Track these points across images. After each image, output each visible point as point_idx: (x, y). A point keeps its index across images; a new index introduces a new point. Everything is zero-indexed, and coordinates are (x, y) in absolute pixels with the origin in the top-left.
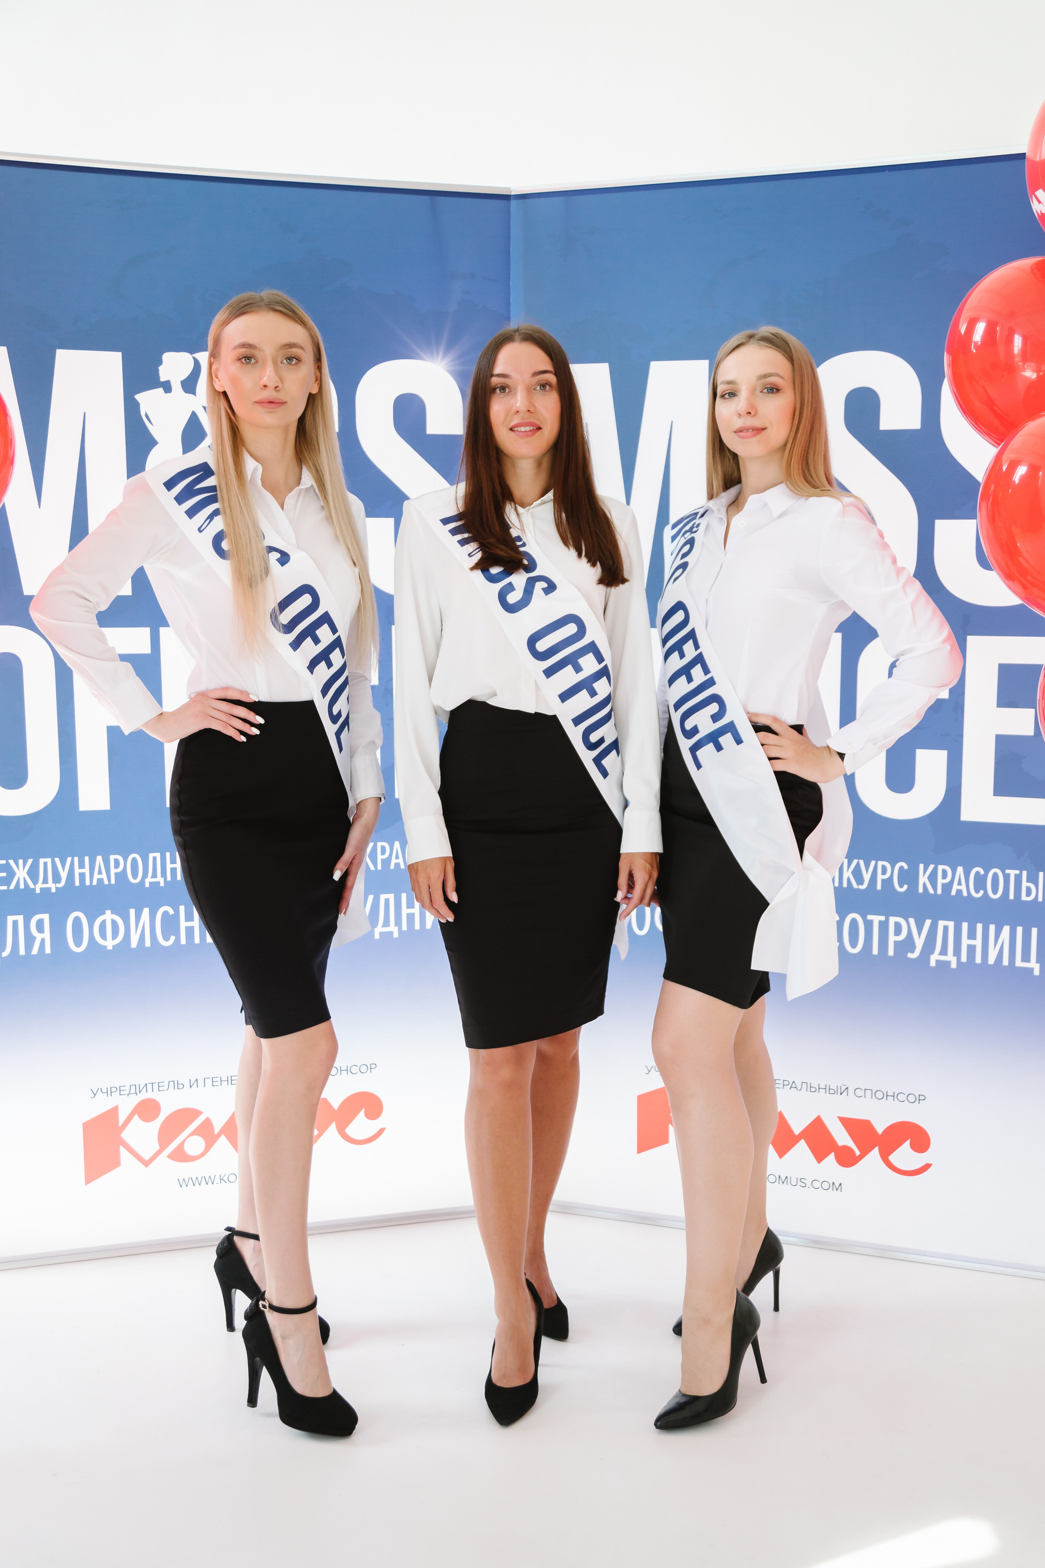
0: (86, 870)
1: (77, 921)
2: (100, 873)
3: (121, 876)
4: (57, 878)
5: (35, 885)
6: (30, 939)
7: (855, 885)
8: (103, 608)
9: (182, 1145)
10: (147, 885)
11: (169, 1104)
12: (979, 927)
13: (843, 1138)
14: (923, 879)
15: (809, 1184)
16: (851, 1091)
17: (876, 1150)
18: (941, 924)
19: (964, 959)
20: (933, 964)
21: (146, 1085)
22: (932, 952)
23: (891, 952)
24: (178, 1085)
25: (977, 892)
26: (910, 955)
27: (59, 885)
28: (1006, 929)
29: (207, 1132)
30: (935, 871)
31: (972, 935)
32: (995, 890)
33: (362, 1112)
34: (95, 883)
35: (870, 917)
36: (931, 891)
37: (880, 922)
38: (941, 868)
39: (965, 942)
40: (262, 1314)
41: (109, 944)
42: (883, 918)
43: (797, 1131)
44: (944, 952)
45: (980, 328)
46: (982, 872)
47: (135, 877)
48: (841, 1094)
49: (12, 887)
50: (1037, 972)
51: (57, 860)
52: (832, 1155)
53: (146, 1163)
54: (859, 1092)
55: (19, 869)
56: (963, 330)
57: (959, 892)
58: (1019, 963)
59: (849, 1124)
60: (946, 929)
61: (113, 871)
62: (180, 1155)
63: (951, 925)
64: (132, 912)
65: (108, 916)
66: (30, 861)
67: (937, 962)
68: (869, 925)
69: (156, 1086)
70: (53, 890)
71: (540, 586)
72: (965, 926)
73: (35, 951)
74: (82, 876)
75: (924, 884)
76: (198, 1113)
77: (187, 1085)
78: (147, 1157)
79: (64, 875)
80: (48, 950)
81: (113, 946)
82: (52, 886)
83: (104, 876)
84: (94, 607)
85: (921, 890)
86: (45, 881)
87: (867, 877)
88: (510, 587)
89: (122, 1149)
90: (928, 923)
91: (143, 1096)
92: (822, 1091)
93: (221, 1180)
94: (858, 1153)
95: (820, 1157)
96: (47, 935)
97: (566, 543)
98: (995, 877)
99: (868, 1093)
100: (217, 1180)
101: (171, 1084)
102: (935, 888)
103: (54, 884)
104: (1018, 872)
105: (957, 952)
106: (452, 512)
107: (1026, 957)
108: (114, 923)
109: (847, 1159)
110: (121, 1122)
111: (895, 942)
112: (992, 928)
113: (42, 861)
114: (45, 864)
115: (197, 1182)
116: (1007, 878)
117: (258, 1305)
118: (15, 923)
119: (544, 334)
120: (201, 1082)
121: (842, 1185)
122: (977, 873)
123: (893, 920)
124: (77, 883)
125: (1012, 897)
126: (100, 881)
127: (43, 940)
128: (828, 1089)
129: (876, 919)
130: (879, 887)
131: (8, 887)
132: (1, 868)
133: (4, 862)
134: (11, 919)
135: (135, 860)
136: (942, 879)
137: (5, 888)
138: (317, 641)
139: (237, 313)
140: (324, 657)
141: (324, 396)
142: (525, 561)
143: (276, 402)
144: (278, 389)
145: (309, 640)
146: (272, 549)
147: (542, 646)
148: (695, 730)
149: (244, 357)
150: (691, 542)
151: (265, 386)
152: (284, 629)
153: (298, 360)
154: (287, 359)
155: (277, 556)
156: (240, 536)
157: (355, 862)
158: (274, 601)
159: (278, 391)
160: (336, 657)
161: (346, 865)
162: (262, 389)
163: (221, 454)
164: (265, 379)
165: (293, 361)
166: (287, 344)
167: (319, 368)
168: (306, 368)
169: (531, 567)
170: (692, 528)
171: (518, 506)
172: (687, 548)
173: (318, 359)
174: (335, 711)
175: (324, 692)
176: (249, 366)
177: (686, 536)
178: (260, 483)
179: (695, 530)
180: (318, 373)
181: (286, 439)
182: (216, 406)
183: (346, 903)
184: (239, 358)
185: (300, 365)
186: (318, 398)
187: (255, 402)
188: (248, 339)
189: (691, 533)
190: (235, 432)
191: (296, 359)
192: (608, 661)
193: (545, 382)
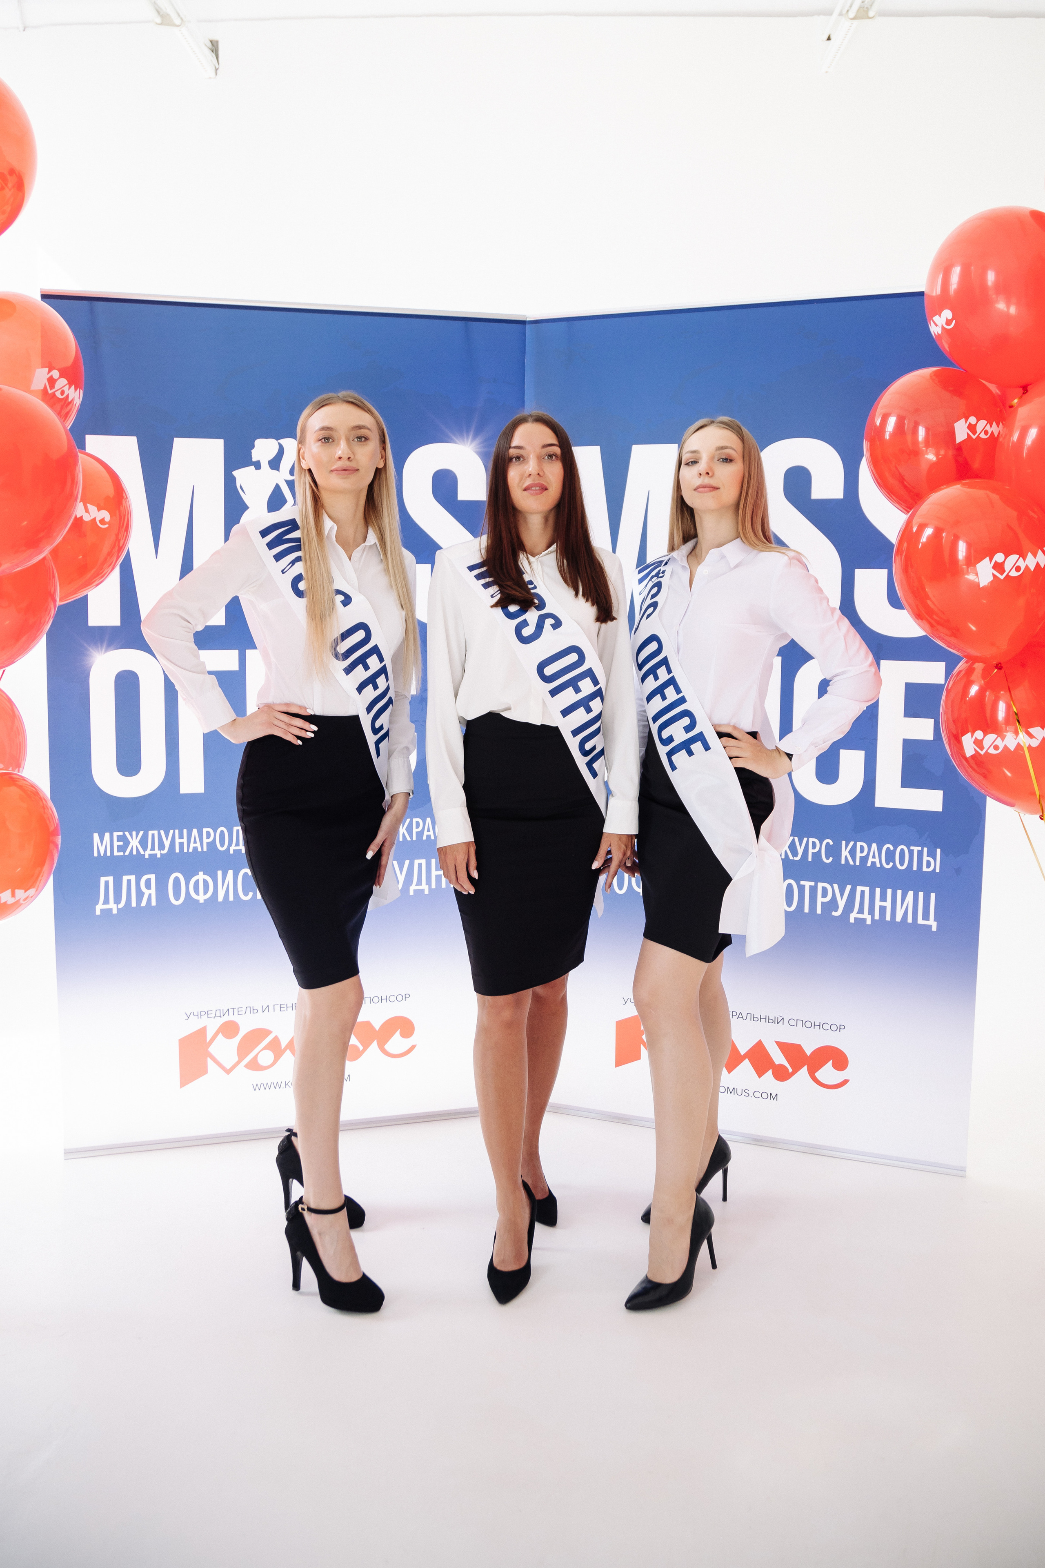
0: (185, 840)
1: (177, 880)
2: (195, 842)
3: (212, 845)
5: (145, 852)
6: (140, 894)
7: (791, 857)
8: (200, 629)
9: (256, 1057)
10: (232, 852)
11: (247, 1024)
12: (889, 891)
13: (779, 1058)
14: (845, 853)
15: (751, 1094)
16: (786, 1021)
17: (805, 1068)
18: (859, 889)
19: (877, 917)
20: (852, 920)
21: (228, 1010)
22: (852, 911)
23: (819, 911)
25: (888, 864)
26: (834, 914)
27: (163, 852)
28: (911, 894)
29: (276, 1048)
30: (855, 846)
31: (883, 898)
32: (902, 863)
33: (398, 1032)
34: (191, 850)
35: (802, 883)
36: (851, 863)
37: (811, 887)
38: (859, 844)
39: (878, 903)
40: (301, 1216)
41: (201, 898)
42: (813, 884)
43: (743, 1051)
44: (861, 911)
45: (892, 422)
46: (892, 848)
47: (222, 845)
48: (778, 1023)
49: (127, 853)
50: (934, 929)
51: (162, 832)
52: (770, 1072)
53: (228, 1071)
54: (792, 1022)
55: (133, 839)
56: (878, 423)
57: (873, 863)
58: (920, 921)
59: (783, 1046)
60: (863, 892)
61: (205, 841)
62: (253, 1065)
63: (867, 889)
64: (220, 873)
65: (201, 876)
66: (141, 833)
67: (856, 919)
68: (801, 889)
69: (235, 1011)
70: (159, 856)
71: (549, 622)
72: (878, 890)
73: (144, 904)
74: (181, 844)
75: (846, 857)
76: (270, 1033)
77: (260, 1010)
78: (228, 1067)
79: (167, 844)
80: (154, 903)
81: (205, 900)
82: (158, 853)
83: (198, 845)
84: (193, 628)
85: (843, 862)
86: (153, 849)
87: (800, 851)
88: (525, 623)
89: (210, 1061)
90: (849, 888)
91: (226, 1018)
92: (763, 1021)
93: (281, 1086)
94: (790, 1070)
95: (760, 1073)
96: (153, 891)
98: (902, 852)
99: (800, 1023)
100: (284, 1085)
101: (248, 1009)
102: (854, 860)
103: (159, 851)
104: (920, 848)
105: (871, 911)
106: (477, 560)
107: (926, 916)
108: (205, 882)
109: (781, 1075)
110: (208, 1040)
111: (822, 903)
112: (899, 892)
113: (150, 833)
114: (153, 835)
115: (267, 1086)
116: (911, 853)
117: (298, 1209)
118: (129, 881)
120: (271, 1008)
121: (779, 1095)
122: (888, 849)
123: (820, 885)
124: (177, 851)
125: (915, 868)
126: (195, 849)
127: (150, 895)
128: (767, 1019)
129: (807, 884)
130: (810, 859)
131: (124, 854)
132: (119, 838)
133: (121, 833)
134: (125, 878)
135: (222, 832)
136: (860, 853)
137: (122, 854)
138: (366, 668)
139: (319, 406)
140: (372, 681)
141: (388, 470)
142: (536, 601)
143: (349, 470)
144: (350, 459)
145: (360, 667)
146: (339, 592)
147: (549, 671)
148: (670, 739)
149: (325, 438)
150: (659, 585)
151: (340, 458)
152: (340, 657)
153: (366, 439)
154: (357, 438)
155: (342, 598)
156: (316, 581)
157: (386, 844)
158: (337, 633)
159: (351, 461)
160: (381, 681)
161: (378, 846)
162: (337, 460)
163: (305, 516)
164: (340, 452)
165: (363, 439)
166: (357, 426)
167: (384, 449)
168: (374, 444)
169: (541, 606)
170: (658, 573)
171: (529, 556)
172: (655, 590)
173: (383, 442)
174: (377, 725)
175: (369, 709)
176: (328, 444)
177: (653, 580)
178: (334, 539)
179: (661, 575)
180: (383, 453)
181: (357, 505)
182: (302, 480)
183: (381, 877)
184: (320, 439)
185: (368, 442)
186: (383, 472)
187: (331, 471)
188: (326, 424)
189: (658, 578)
190: (316, 499)
191: (364, 438)
192: (602, 684)
193: (552, 453)
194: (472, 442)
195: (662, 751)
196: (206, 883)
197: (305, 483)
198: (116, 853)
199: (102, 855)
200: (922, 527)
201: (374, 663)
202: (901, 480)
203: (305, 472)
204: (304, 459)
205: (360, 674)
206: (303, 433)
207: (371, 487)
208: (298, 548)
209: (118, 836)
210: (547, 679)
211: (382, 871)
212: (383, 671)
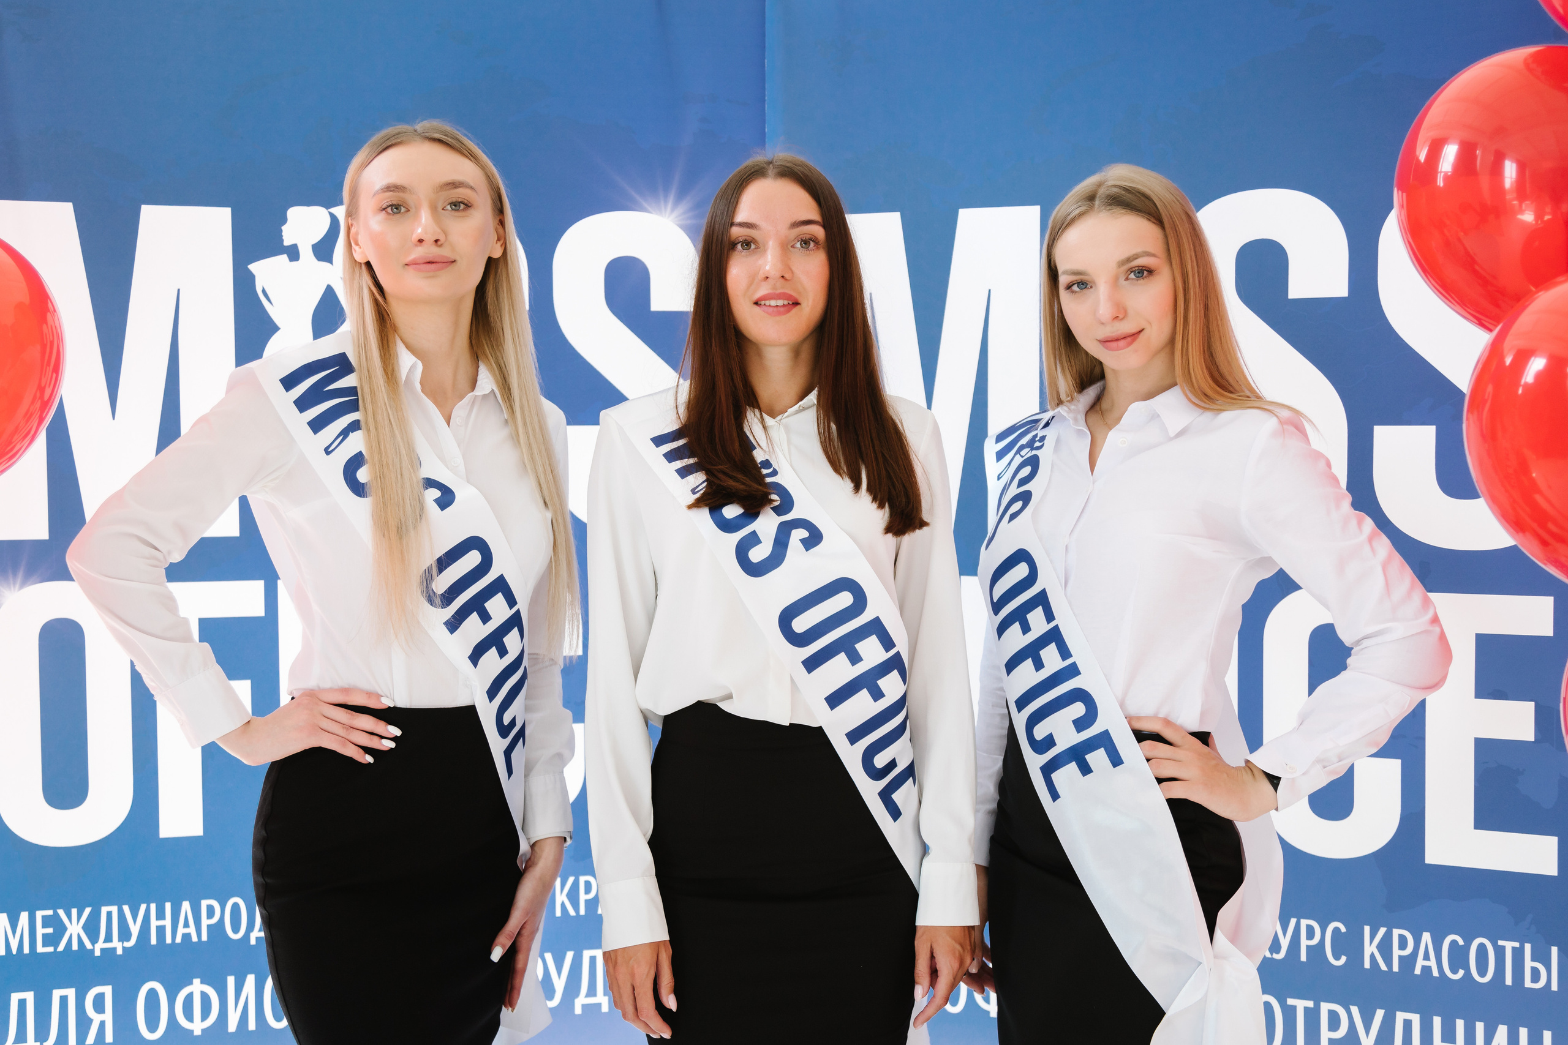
0: (167, 922)
1: (152, 994)
2: (186, 925)
3: (217, 930)
4: (125, 934)
5: (94, 946)
6: (84, 1023)
8: (177, 557)
10: (253, 942)
12: (1460, 1024)
14: (1370, 948)
18: (1401, 1017)
25: (1455, 972)
27: (128, 945)
28: (1502, 1031)
30: (1388, 937)
31: (1448, 1036)
32: (1482, 970)
34: (178, 940)
35: (1290, 1002)
36: (1384, 967)
37: (1306, 1009)
38: (1396, 932)
41: (198, 1027)
42: (1310, 1004)
45: (1450, 153)
46: (1461, 942)
47: (236, 929)
49: (61, 948)
51: (126, 909)
55: (71, 923)
56: (1422, 156)
57: (1426, 970)
60: (1408, 1024)
61: (205, 922)
63: (1415, 1018)
64: (231, 980)
65: (197, 987)
66: (88, 911)
68: (1289, 1013)
70: (120, 952)
71: (798, 535)
72: (1437, 1021)
73: (92, 1040)
74: (161, 930)
75: (1372, 956)
79: (135, 929)
80: (110, 1038)
81: (203, 1030)
82: (117, 945)
83: (192, 930)
84: (164, 557)
86: (109, 939)
87: (1285, 944)
88: (753, 539)
90: (1380, 1014)
96: (108, 1016)
97: (836, 469)
98: (1482, 950)
102: (1388, 962)
103: (121, 943)
104: (1516, 945)
108: (205, 997)
112: (1480, 1027)
113: (104, 910)
114: (109, 914)
116: (1500, 952)
118: (64, 1000)
119: (810, 169)
122: (1454, 943)
123: (1325, 1007)
124: (154, 941)
126: (187, 937)
127: (102, 1024)
129: (1301, 1005)
130: (1303, 959)
131: (55, 949)
132: (46, 921)
133: (50, 912)
134: (57, 994)
135: (236, 907)
136: (1399, 949)
137: (51, 949)
138: (485, 617)
139: (380, 149)
140: (495, 641)
141: (509, 262)
142: (774, 497)
143: (438, 263)
144: (439, 243)
145: (474, 616)
146: (430, 483)
147: (801, 624)
148: (1049, 742)
149: (391, 206)
150: (1034, 463)
151: (421, 241)
152: (438, 601)
153: (468, 206)
154: (451, 204)
155: (436, 493)
156: (388, 464)
157: (525, 932)
158: (430, 559)
159: (441, 246)
160: (512, 641)
161: (511, 938)
162: (416, 245)
163: (363, 347)
164: (420, 230)
165: (460, 206)
166: (450, 184)
167: (502, 223)
168: (482, 215)
169: (786, 504)
170: (1033, 440)
171: (765, 415)
172: (1026, 471)
173: (500, 211)
174: (506, 720)
175: (492, 693)
176: (398, 216)
177: (1023, 453)
178: (418, 387)
179: (1037, 444)
180: (501, 230)
181: (456, 324)
182: (356, 282)
183: (515, 991)
184: (384, 207)
185: (471, 211)
186: (501, 265)
187: (406, 265)
188: (393, 179)
189: (1033, 449)
190: (383, 317)
191: (463, 204)
192: (902, 646)
193: (808, 237)
194: (673, 210)
195: (1034, 762)
196: (205, 999)
197: (360, 289)
198: (40, 949)
199: (14, 952)
201: (498, 608)
202: (1469, 263)
203: (361, 266)
204: (357, 244)
205: (474, 629)
206: (353, 197)
207: (481, 291)
208: (354, 406)
209: (43, 917)
210: (798, 640)
211: (517, 981)
212: (515, 621)
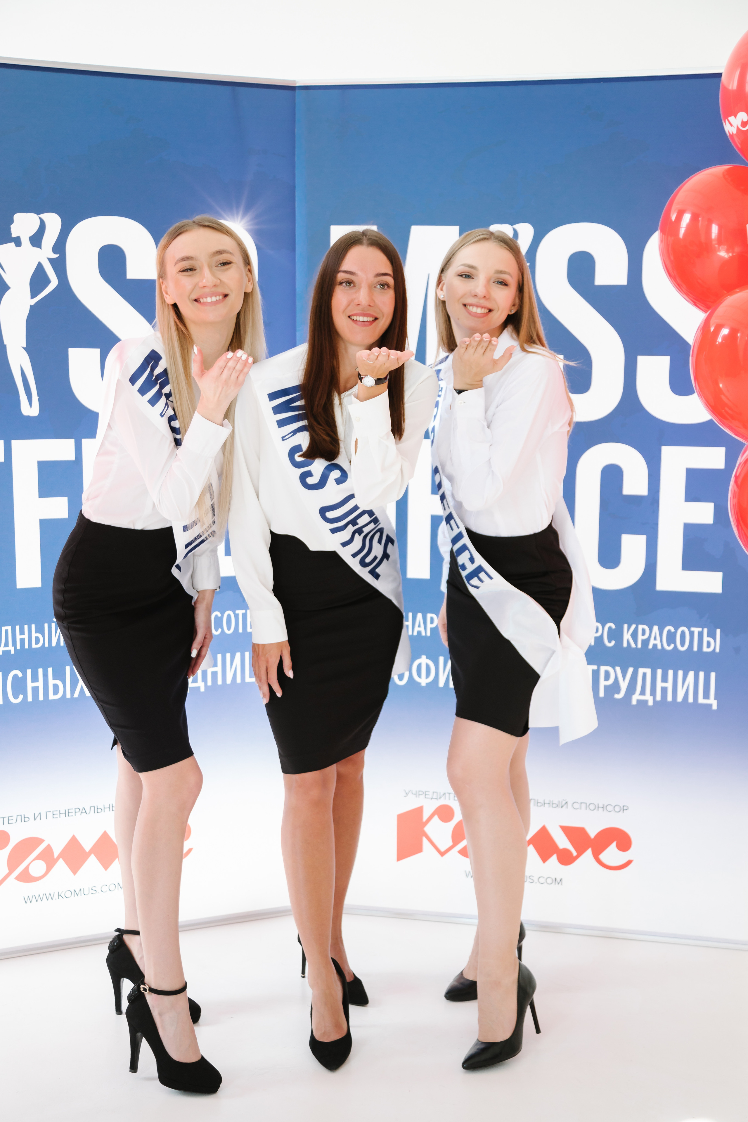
9: (27, 868)
12: (671, 673)
13: (563, 842)
14: (627, 636)
15: (536, 879)
16: (570, 804)
17: (589, 851)
18: (641, 671)
19: (658, 698)
20: (634, 702)
22: (634, 693)
24: (24, 818)
25: (669, 645)
26: (616, 696)
28: (691, 674)
29: (48, 857)
30: (636, 630)
31: (665, 679)
32: (682, 644)
36: (633, 645)
37: (594, 670)
38: (641, 627)
39: (660, 684)
40: (142, 996)
42: (596, 667)
44: (643, 693)
45: (687, 218)
46: (673, 630)
48: (562, 807)
50: (715, 707)
52: (554, 857)
54: (576, 806)
56: (673, 217)
57: (655, 646)
58: (701, 700)
59: (568, 831)
60: (644, 675)
62: (26, 877)
63: (648, 671)
67: (638, 701)
69: (6, 820)
72: (659, 672)
75: (628, 640)
76: (41, 841)
77: (32, 818)
85: (625, 645)
90: (631, 670)
92: (546, 805)
93: (59, 896)
94: (575, 853)
98: (683, 634)
99: (583, 805)
100: (56, 896)
101: (19, 817)
102: (636, 643)
104: (700, 629)
105: (653, 693)
107: (706, 696)
109: (566, 859)
111: (605, 686)
112: (680, 673)
115: (39, 898)
116: (692, 634)
117: (140, 988)
120: (43, 815)
121: (563, 880)
122: (669, 631)
123: (603, 669)
128: (551, 804)
136: (642, 635)
139: (175, 236)
149: (187, 269)
153: (230, 263)
154: (220, 264)
161: (201, 644)
164: (204, 281)
166: (218, 251)
167: (249, 270)
173: (248, 264)
180: (249, 275)
184: (183, 270)
185: (231, 266)
188: (186, 253)
193: (385, 283)
200: (719, 328)
203: (169, 307)
204: (167, 293)
206: (163, 265)
